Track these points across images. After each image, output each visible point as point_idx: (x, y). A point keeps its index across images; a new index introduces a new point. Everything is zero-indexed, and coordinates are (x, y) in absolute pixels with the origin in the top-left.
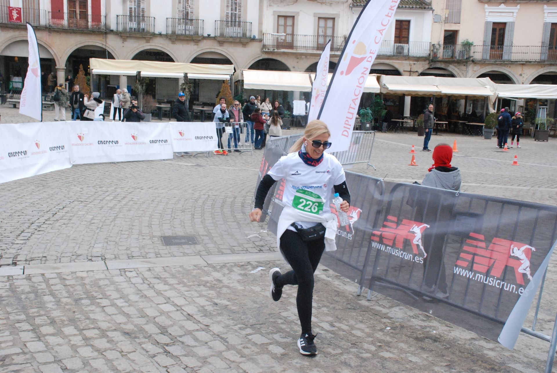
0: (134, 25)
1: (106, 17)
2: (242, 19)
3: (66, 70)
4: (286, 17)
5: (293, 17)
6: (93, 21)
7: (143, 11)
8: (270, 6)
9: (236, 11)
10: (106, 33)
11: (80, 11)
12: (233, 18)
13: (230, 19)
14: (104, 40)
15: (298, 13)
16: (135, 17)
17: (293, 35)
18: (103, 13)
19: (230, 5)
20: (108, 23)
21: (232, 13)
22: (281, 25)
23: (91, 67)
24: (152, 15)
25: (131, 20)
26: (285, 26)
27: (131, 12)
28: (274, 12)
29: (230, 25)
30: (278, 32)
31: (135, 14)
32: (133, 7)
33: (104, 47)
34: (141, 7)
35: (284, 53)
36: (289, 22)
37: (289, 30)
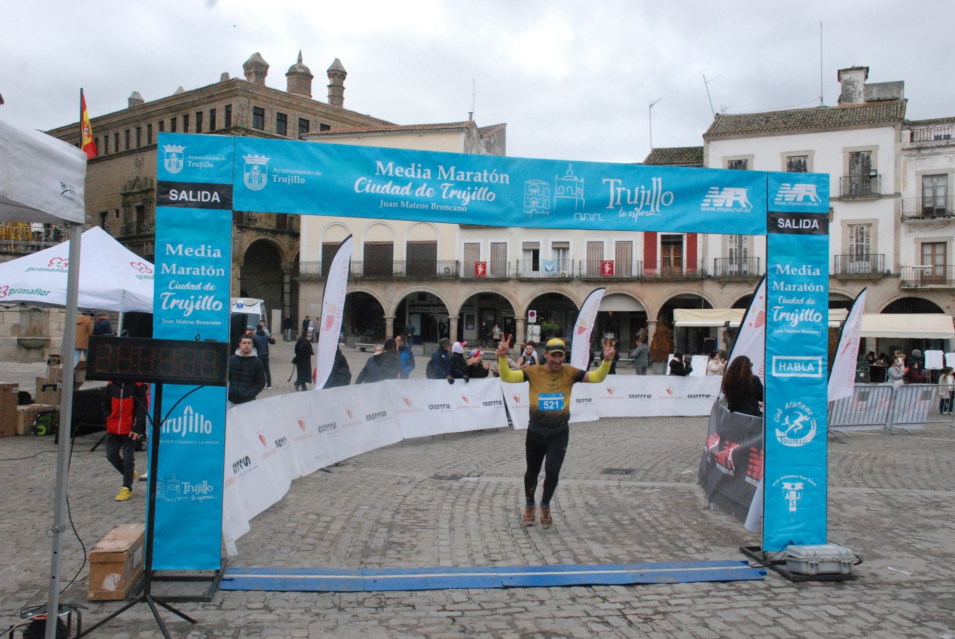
0: (735, 268)
1: (702, 261)
2: (871, 251)
3: (657, 323)
4: (934, 244)
5: (945, 243)
6: (688, 267)
7: (745, 251)
8: (910, 232)
9: (862, 242)
10: (702, 279)
11: (675, 258)
12: (859, 251)
13: (855, 253)
14: (700, 287)
15: (951, 238)
16: (736, 258)
17: (945, 266)
18: (699, 256)
19: (854, 235)
20: (705, 268)
21: (857, 245)
22: (928, 255)
23: (675, 319)
24: (756, 255)
25: (731, 263)
26: (933, 255)
27: (731, 253)
28: (916, 239)
29: (854, 259)
30: (922, 264)
31: (736, 255)
32: (734, 248)
33: (700, 295)
34: (744, 246)
35: (932, 290)
36: (939, 250)
37: (939, 260)
